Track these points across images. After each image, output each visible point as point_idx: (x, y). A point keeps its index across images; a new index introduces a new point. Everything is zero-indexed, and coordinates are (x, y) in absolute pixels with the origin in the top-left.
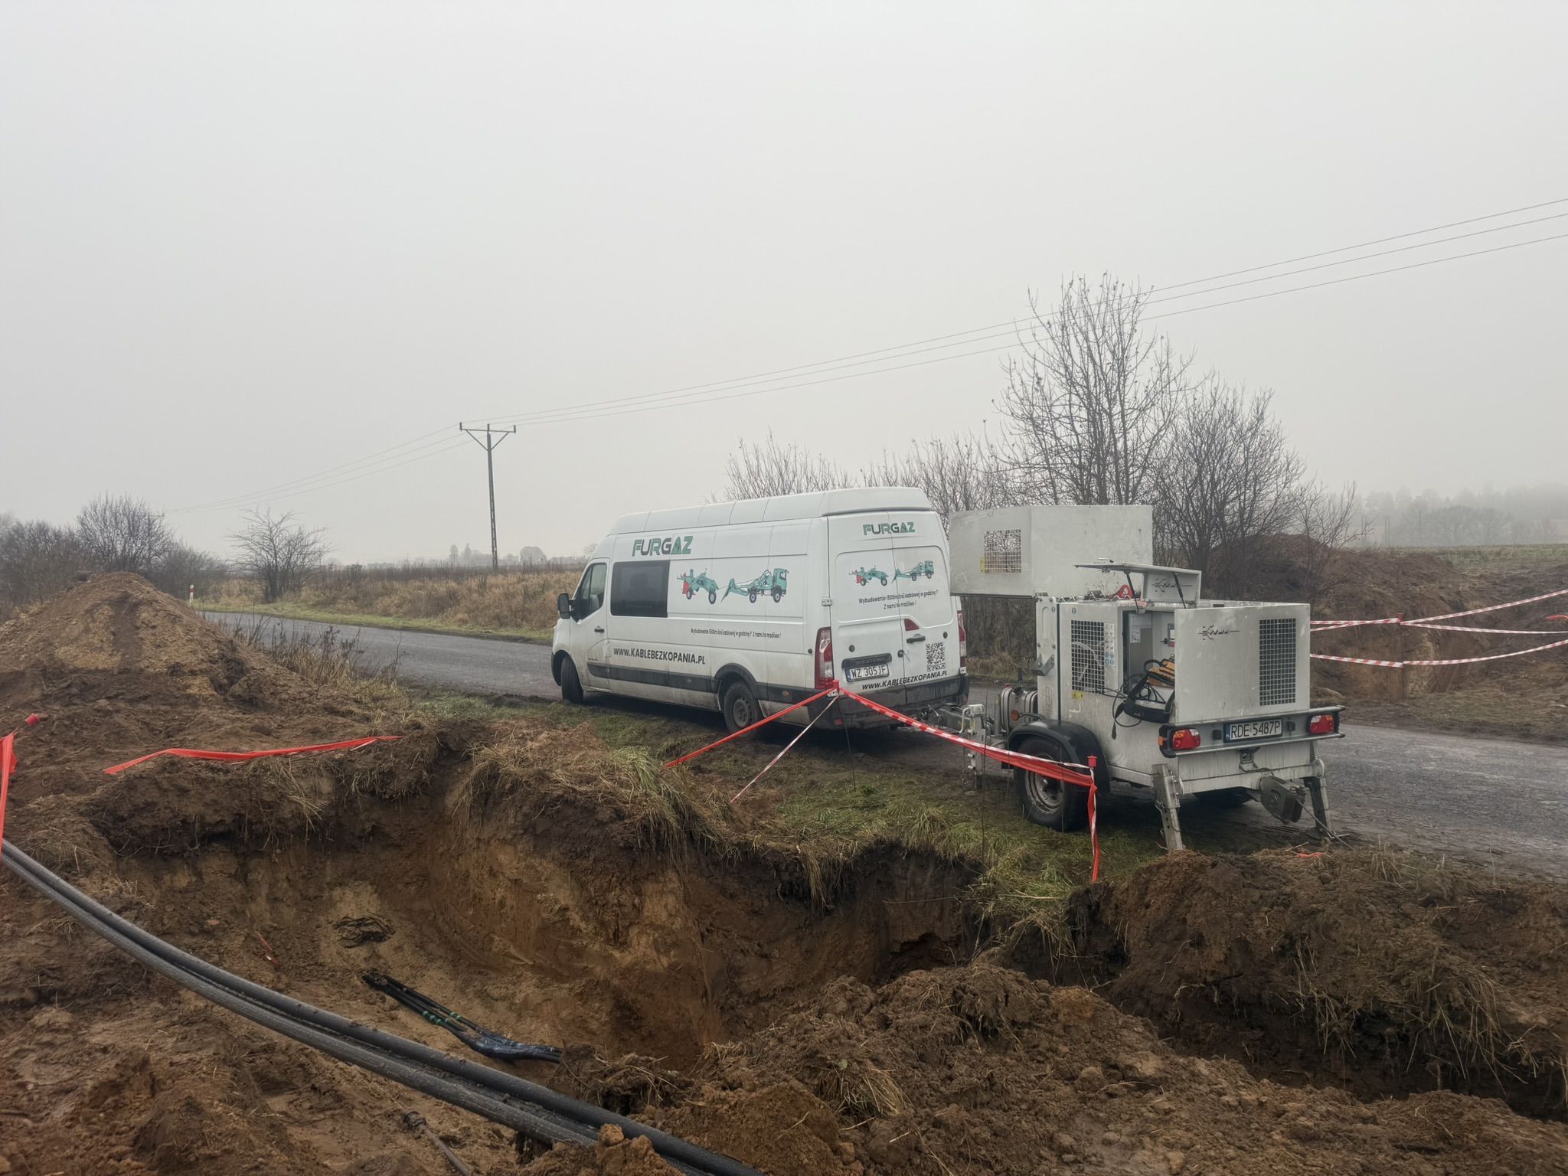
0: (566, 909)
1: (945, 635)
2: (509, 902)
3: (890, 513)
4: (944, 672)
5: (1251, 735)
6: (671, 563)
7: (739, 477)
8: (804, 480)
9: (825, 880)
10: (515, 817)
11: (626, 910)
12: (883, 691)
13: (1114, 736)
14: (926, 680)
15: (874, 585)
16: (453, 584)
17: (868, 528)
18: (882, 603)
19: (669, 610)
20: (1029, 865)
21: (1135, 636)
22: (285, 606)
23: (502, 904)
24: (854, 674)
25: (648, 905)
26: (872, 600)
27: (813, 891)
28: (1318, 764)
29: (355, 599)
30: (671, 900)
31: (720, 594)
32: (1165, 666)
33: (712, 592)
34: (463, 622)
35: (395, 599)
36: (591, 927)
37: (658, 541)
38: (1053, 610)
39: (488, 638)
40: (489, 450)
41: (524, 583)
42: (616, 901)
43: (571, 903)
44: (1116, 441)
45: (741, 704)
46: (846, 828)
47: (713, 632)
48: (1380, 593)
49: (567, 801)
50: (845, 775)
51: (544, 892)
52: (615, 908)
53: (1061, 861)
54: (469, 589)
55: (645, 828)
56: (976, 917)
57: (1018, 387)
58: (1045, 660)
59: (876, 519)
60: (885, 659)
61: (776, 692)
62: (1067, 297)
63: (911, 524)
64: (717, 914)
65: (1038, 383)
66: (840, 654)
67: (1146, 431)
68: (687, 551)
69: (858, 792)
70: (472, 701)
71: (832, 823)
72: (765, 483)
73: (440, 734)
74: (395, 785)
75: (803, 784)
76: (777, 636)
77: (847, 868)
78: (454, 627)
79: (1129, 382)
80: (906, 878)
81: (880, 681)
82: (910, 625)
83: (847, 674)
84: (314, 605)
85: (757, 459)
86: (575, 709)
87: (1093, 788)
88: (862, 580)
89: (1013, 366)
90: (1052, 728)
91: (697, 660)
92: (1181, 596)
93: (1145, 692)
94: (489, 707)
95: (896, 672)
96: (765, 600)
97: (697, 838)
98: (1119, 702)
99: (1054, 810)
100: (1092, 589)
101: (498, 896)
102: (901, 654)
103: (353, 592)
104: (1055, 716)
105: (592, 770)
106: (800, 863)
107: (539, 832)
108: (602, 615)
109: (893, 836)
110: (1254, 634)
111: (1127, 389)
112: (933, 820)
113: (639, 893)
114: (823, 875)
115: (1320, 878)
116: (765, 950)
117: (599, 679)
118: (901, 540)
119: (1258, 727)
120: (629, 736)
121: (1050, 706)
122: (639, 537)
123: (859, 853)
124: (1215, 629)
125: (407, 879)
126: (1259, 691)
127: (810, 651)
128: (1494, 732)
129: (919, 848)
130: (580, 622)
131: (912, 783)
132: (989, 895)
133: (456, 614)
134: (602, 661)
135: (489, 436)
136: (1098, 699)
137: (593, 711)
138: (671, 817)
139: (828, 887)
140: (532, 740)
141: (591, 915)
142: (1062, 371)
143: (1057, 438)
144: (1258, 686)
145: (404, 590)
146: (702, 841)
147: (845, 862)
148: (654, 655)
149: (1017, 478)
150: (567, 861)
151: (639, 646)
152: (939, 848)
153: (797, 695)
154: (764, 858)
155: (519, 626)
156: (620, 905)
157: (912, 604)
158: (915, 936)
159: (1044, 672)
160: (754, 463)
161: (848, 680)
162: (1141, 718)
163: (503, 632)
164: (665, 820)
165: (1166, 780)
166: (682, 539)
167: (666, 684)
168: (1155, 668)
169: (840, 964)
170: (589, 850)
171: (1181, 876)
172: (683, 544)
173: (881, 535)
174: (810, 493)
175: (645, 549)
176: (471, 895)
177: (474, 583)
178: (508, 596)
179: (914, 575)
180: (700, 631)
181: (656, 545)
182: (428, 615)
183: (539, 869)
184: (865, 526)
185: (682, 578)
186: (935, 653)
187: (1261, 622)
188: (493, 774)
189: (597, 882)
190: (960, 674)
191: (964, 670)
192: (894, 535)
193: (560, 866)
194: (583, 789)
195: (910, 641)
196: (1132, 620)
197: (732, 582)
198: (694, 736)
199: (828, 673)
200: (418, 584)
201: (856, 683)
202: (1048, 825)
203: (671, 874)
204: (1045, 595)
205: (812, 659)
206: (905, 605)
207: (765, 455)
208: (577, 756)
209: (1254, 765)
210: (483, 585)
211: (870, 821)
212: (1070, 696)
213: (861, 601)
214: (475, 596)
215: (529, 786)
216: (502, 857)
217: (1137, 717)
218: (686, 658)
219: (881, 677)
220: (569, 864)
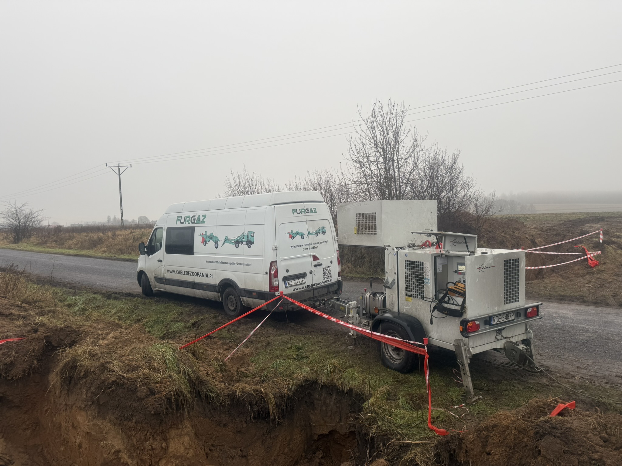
0: (119, 451)
1: (331, 262)
2: (84, 446)
3: (305, 203)
4: (331, 280)
5: (502, 321)
6: (196, 228)
7: (231, 187)
8: (260, 188)
9: (277, 405)
10: (86, 394)
11: (157, 452)
12: (303, 291)
13: (431, 323)
14: (323, 284)
15: (298, 240)
16: (101, 234)
17: (294, 211)
18: (302, 248)
19: (194, 251)
20: (390, 397)
21: (440, 269)
22: (23, 245)
23: (80, 446)
24: (289, 283)
25: (172, 444)
26: (297, 246)
27: (271, 413)
28: (529, 332)
29: (56, 241)
30: (186, 439)
31: (220, 243)
32: (457, 285)
33: (216, 242)
34: (105, 252)
35: (75, 241)
36: (135, 462)
37: (189, 217)
38: (394, 254)
39: (114, 260)
40: (119, 175)
41: (133, 234)
42: (150, 447)
43: (122, 447)
44: (395, 173)
45: (231, 298)
46: (287, 373)
47: (217, 262)
48: (504, 236)
49: (118, 384)
50: (285, 338)
51: (105, 440)
52: (150, 452)
53: (407, 394)
54: (108, 237)
55: (169, 400)
56: (366, 434)
57: (354, 148)
58: (390, 280)
59: (298, 206)
60: (303, 275)
61: (249, 293)
62: (374, 110)
63: (315, 209)
64: (216, 438)
65: (363, 146)
66: (282, 274)
67: (408, 168)
68: (203, 222)
69: (293, 350)
70: (96, 296)
71: (281, 369)
72: (242, 189)
73: (46, 337)
74: (14, 371)
75: (264, 344)
76: (249, 265)
77: (289, 397)
78: (101, 255)
79: (400, 147)
80: (320, 400)
81: (301, 286)
82: (315, 258)
83: (285, 284)
84: (37, 244)
85: (239, 179)
86: (147, 301)
87: (427, 356)
88: (292, 237)
89: (351, 139)
90: (394, 317)
91: (209, 276)
92: (468, 249)
93: (447, 299)
94: (104, 299)
95: (309, 281)
96: (243, 247)
97: (203, 396)
98: (433, 305)
99: (399, 362)
100: (411, 242)
101: (78, 441)
102: (311, 272)
103: (55, 238)
104: (396, 310)
105: (137, 360)
106: (264, 398)
107: (101, 403)
108: (161, 253)
109: (314, 377)
110: (501, 267)
111: (400, 149)
112: (335, 367)
113: (165, 439)
114: (276, 403)
115: (600, 437)
116: (244, 453)
117: (160, 284)
118: (310, 217)
119: (504, 316)
120: (173, 316)
121: (393, 304)
122: (180, 215)
123: (296, 388)
124: (484, 266)
125: (24, 427)
126: (504, 297)
127: (267, 273)
128: (570, 300)
129: (328, 384)
130: (150, 256)
131: (320, 342)
132: (373, 421)
133: (101, 248)
134: (161, 276)
135: (119, 169)
136: (421, 302)
137: (157, 301)
138: (185, 389)
139: (279, 409)
140: (103, 339)
141: (135, 455)
142: (372, 141)
143: (372, 171)
144: (503, 294)
145: (79, 237)
146: (206, 396)
147: (288, 395)
148: (187, 273)
149: (353, 187)
150: (119, 422)
151: (180, 269)
152: (339, 384)
153: (261, 295)
154: (243, 400)
155: (130, 253)
156: (153, 449)
157: (316, 248)
158: (326, 432)
159: (390, 287)
160: (237, 180)
161: (286, 287)
162: (448, 314)
163: (122, 257)
164: (182, 392)
165: (463, 349)
166: (201, 216)
167: (194, 288)
168: (451, 286)
169: (286, 451)
170: (132, 415)
171: (512, 437)
172: (201, 219)
173: (300, 215)
174: (263, 194)
175: (182, 221)
176: (62, 439)
177: (110, 234)
178: (126, 240)
179: (316, 234)
180: (210, 262)
181: (188, 219)
182: (88, 249)
183: (101, 426)
184: (293, 210)
185: (201, 235)
186: (327, 271)
187: (504, 261)
188: (73, 366)
189: (138, 436)
190: (338, 280)
191: (340, 278)
192: (307, 214)
193: (115, 425)
194: (129, 376)
195: (315, 266)
196: (438, 260)
197: (226, 238)
198: (207, 316)
199: (276, 283)
200: (85, 234)
201: (290, 288)
202: (396, 370)
203: (187, 423)
204: (389, 246)
205: (267, 277)
206: (313, 248)
207: (243, 177)
208: (130, 349)
209: (502, 336)
210: (114, 235)
211: (301, 367)
212: (404, 299)
213: (291, 247)
214: (111, 240)
215: (95, 374)
216: (79, 418)
217: (445, 314)
218: (203, 275)
219: (302, 284)
220: (120, 424)
